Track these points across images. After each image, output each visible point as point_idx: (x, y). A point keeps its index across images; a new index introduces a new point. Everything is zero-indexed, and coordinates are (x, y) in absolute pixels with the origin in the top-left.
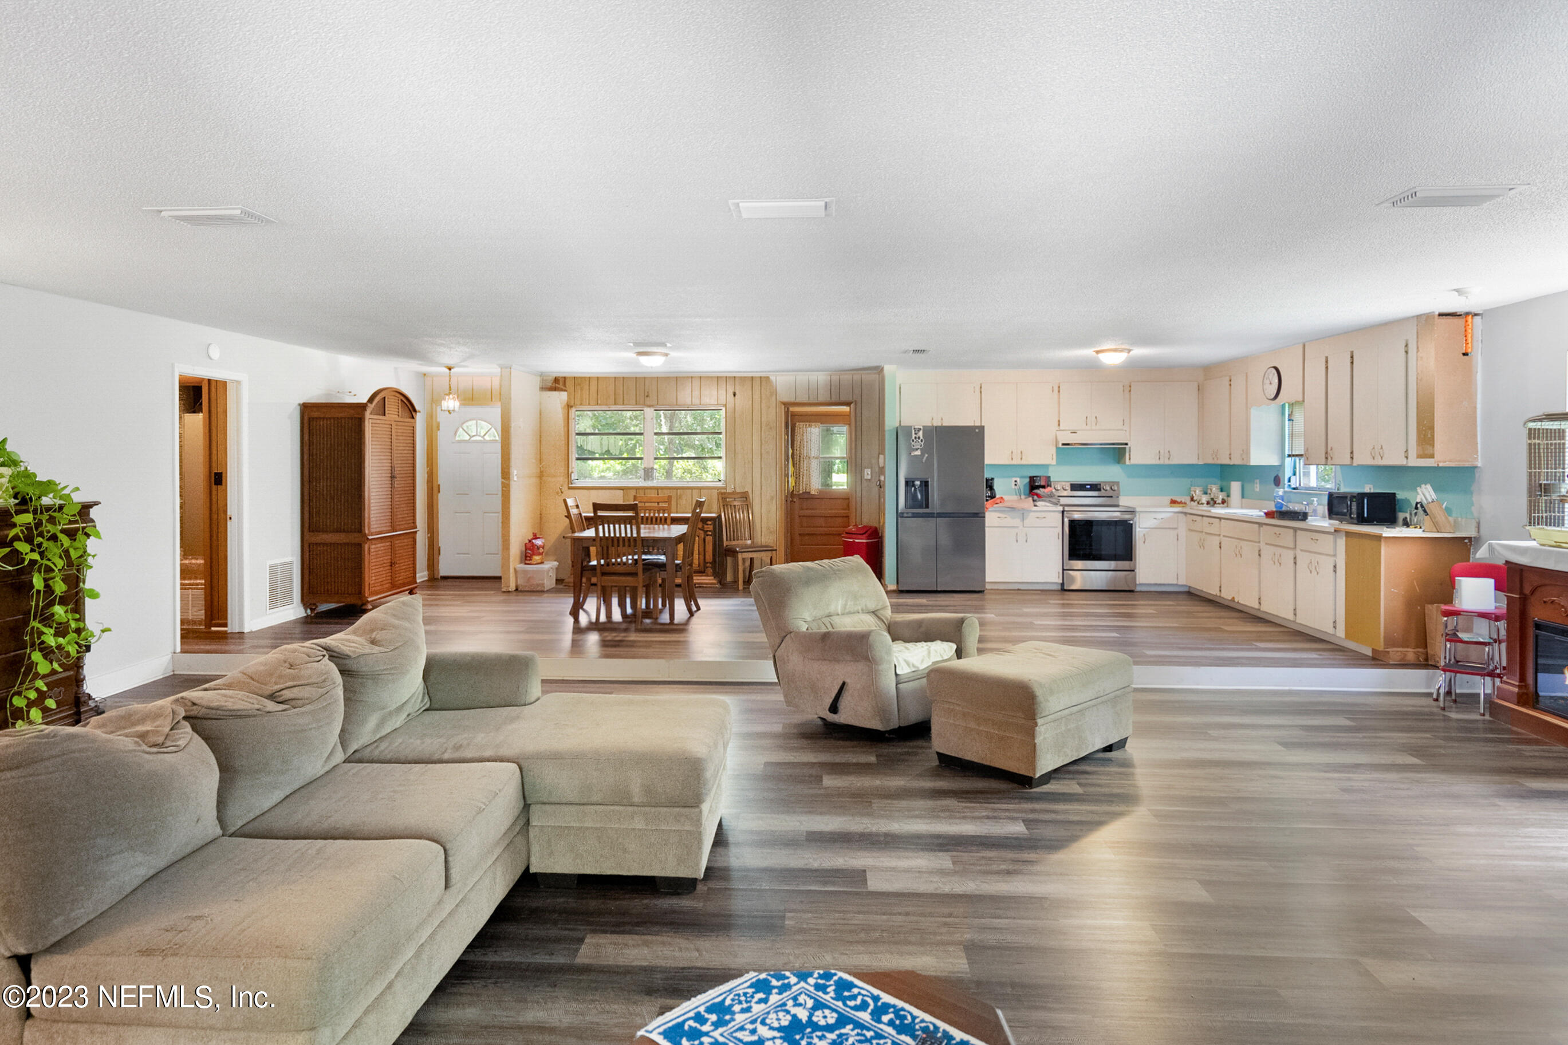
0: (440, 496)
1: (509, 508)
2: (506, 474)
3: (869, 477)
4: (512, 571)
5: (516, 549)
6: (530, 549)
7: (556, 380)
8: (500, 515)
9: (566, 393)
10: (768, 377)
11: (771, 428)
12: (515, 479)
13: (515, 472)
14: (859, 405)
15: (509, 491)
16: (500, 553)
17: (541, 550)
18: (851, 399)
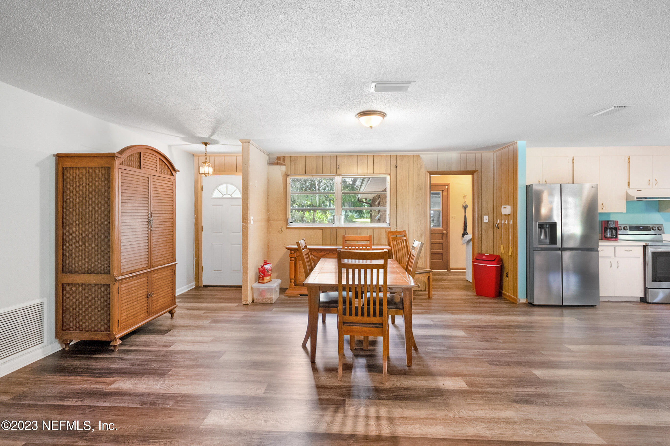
0: (203, 233)
1: (247, 244)
2: (245, 219)
3: (487, 221)
4: (249, 289)
5: (252, 272)
6: (262, 273)
7: (278, 158)
8: (242, 245)
9: (285, 166)
10: (419, 155)
11: (420, 189)
12: (252, 222)
13: (252, 218)
14: (480, 174)
15: (248, 231)
16: (242, 270)
17: (270, 272)
18: (474, 169)
